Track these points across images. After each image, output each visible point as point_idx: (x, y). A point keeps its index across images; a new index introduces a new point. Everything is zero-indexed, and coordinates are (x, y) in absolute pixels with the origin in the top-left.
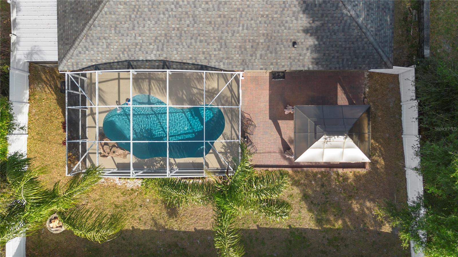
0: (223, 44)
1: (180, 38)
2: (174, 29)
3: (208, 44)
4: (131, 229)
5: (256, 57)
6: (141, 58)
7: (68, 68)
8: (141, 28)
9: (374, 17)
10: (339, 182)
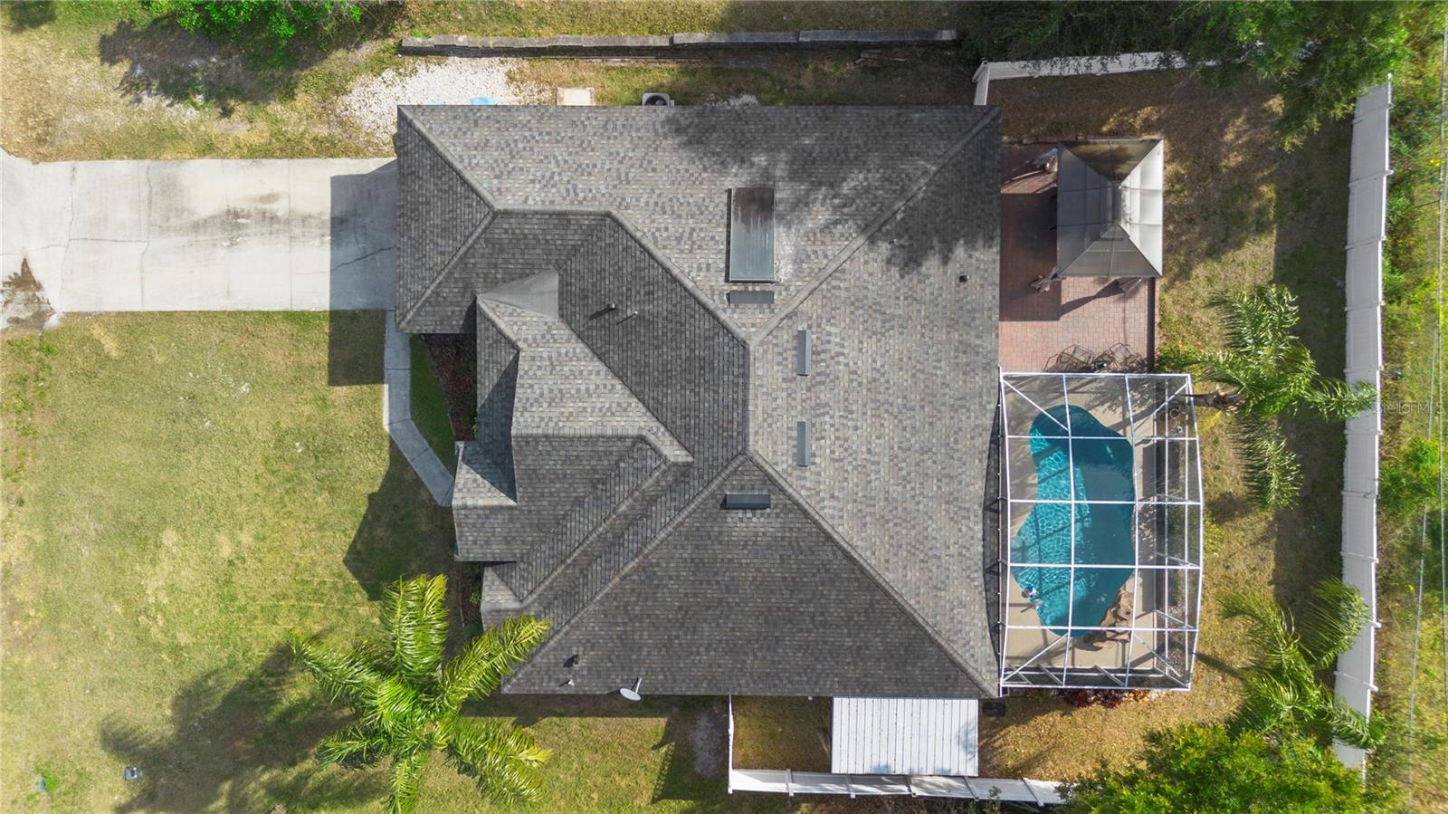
0: (961, 403)
1: (952, 478)
2: (939, 488)
3: (960, 429)
4: (1273, 587)
5: (979, 346)
6: (981, 549)
7: (995, 680)
8: (938, 545)
9: (919, 143)
10: (1182, 190)
